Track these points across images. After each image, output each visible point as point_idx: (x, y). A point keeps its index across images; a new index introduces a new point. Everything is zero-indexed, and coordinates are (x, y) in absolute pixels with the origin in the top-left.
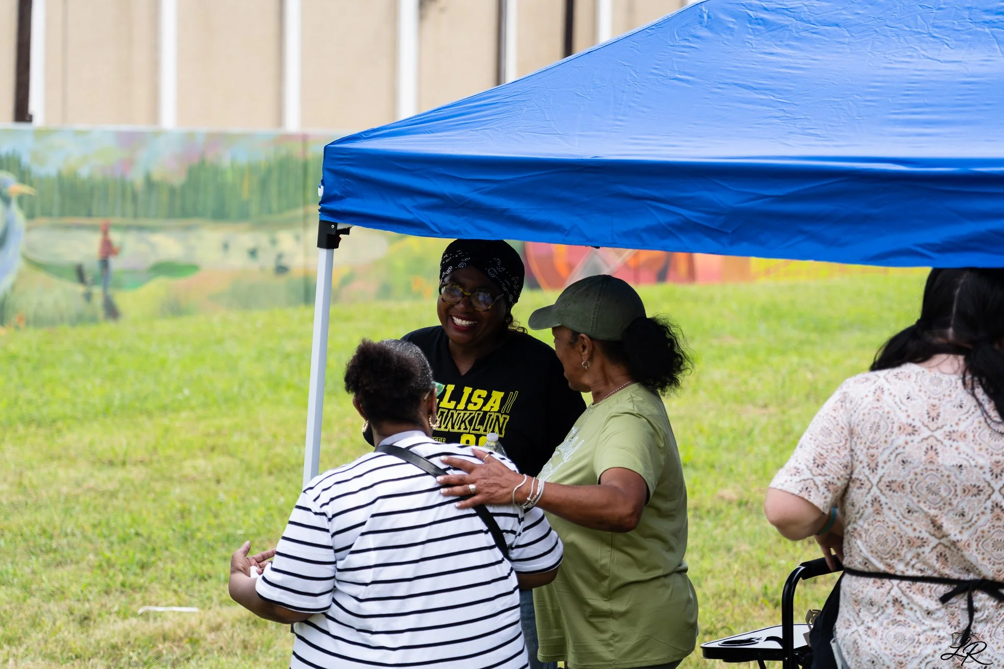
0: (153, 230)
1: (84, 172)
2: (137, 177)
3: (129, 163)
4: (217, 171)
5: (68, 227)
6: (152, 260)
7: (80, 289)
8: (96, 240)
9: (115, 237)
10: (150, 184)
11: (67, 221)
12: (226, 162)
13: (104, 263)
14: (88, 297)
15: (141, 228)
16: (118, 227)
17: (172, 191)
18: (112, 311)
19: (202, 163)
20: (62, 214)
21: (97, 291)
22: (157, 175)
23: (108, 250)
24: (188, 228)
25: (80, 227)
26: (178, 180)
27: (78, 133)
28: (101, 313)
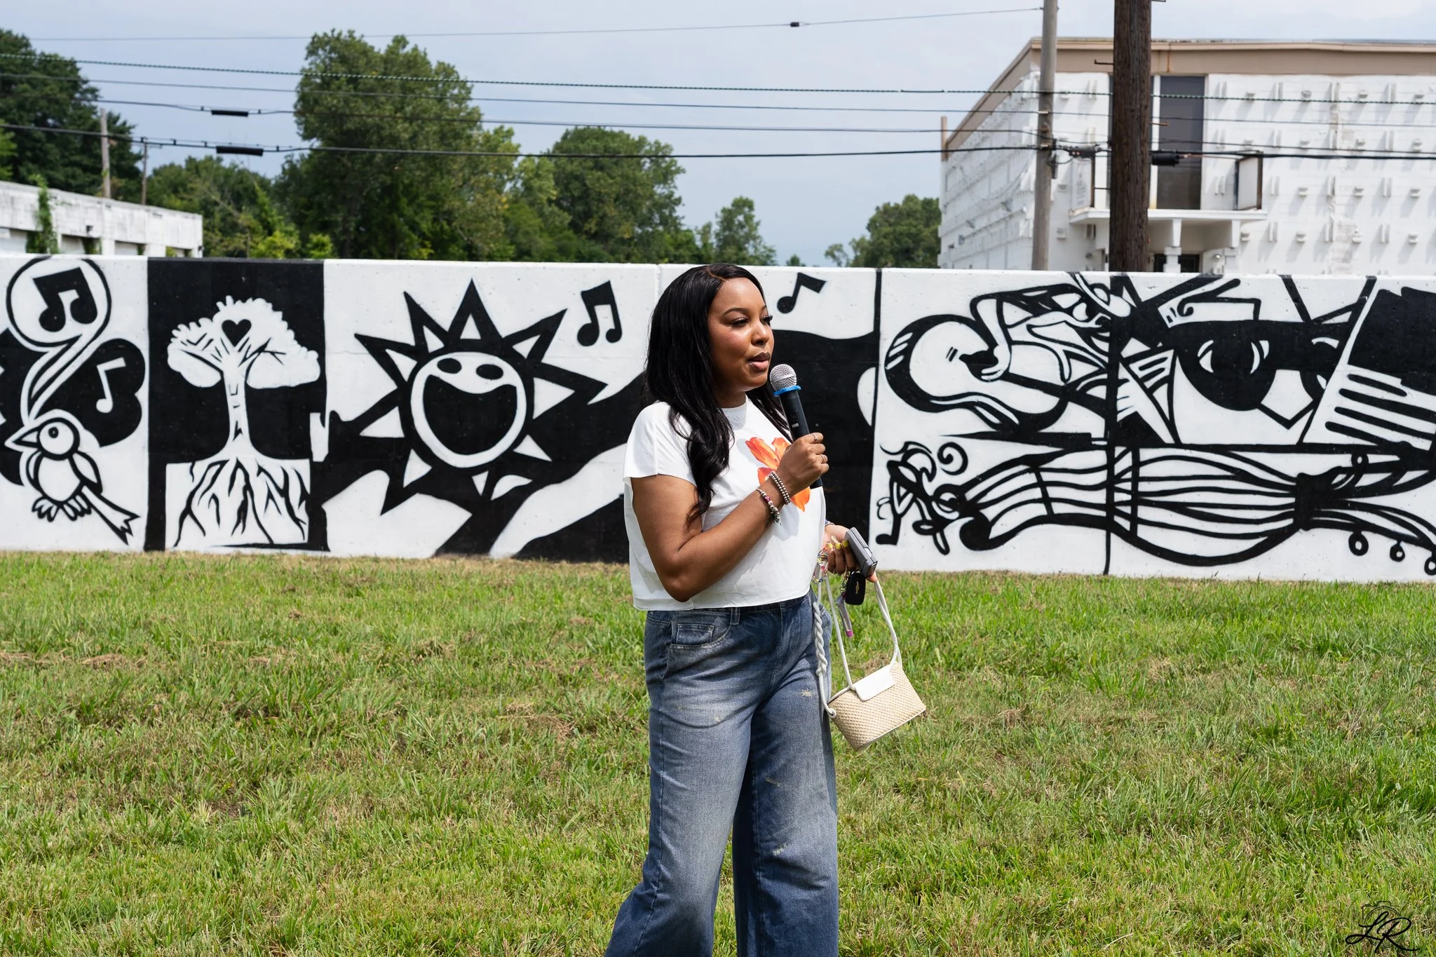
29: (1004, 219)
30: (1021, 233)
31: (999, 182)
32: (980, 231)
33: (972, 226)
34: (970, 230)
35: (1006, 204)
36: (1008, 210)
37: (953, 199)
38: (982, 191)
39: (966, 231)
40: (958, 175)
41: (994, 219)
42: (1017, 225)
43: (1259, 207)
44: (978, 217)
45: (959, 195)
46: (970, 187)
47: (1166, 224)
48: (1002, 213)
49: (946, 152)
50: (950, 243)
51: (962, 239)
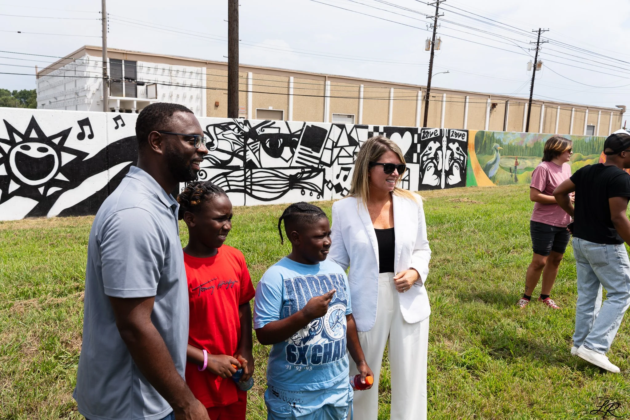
0: (526, 159)
1: (513, 144)
2: (524, 146)
3: (523, 142)
4: (540, 144)
5: (509, 158)
6: (525, 167)
7: (511, 174)
8: (515, 161)
9: (518, 160)
10: (526, 147)
11: (509, 156)
12: (542, 142)
13: (516, 167)
14: (512, 176)
15: (524, 158)
16: (519, 158)
17: (531, 149)
18: (516, 180)
19: (537, 141)
20: (508, 155)
21: (514, 174)
22: (528, 145)
23: (517, 164)
24: (533, 159)
25: (511, 158)
26: (532, 146)
27: (513, 134)
28: (514, 180)
29: (75, 98)
30: (86, 102)
31: (70, 87)
32: (60, 101)
33: (56, 99)
34: (55, 100)
35: (77, 94)
36: (78, 95)
37: (44, 90)
38: (61, 88)
39: (53, 100)
40: (46, 84)
41: (68, 97)
42: (83, 100)
43: (156, 98)
44: (60, 96)
45: (47, 89)
46: (53, 87)
47: (132, 102)
48: (73, 96)
49: (38, 76)
50: (43, 103)
51: (50, 102)
